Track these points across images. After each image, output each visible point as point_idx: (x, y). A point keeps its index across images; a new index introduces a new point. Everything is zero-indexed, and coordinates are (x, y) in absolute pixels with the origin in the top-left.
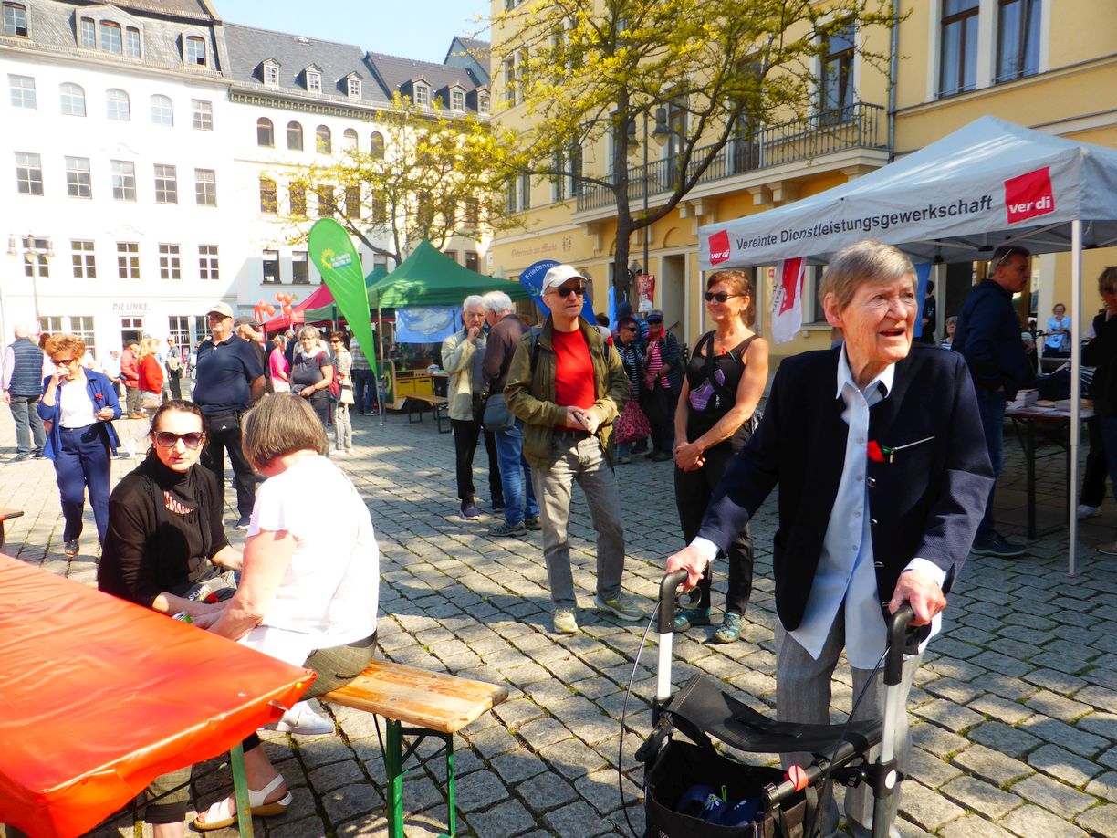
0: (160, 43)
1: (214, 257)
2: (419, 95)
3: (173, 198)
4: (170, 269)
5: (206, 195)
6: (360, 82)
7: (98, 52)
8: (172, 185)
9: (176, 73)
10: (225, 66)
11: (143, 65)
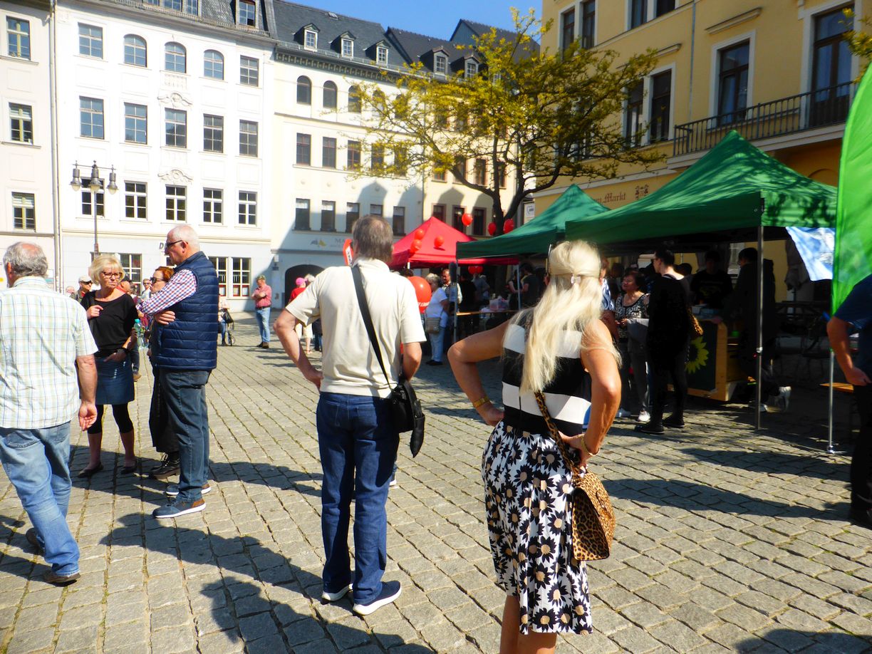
0: (214, 4)
1: (252, 203)
2: (438, 64)
3: (219, 147)
4: (213, 213)
5: (249, 146)
6: (387, 50)
7: (161, 8)
8: (220, 135)
9: (228, 31)
10: (272, 27)
11: (199, 21)
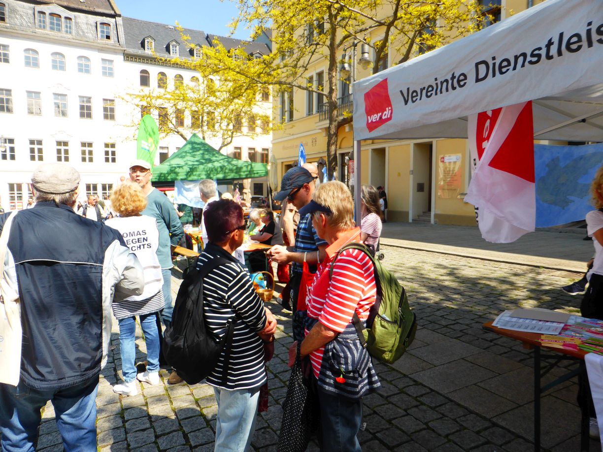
0: (84, 27)
1: (113, 149)
3: (89, 115)
4: (87, 156)
5: (109, 114)
7: (47, 31)
8: (89, 108)
9: (92, 44)
10: (122, 40)
11: (73, 39)
